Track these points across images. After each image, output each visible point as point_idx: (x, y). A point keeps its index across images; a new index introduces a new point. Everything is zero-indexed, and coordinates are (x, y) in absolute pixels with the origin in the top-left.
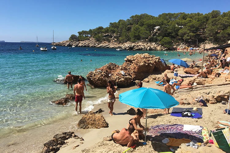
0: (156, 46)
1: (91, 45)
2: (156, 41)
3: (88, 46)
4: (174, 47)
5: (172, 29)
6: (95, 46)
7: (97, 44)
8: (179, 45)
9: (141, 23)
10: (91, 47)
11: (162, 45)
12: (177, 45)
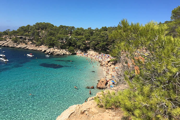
0: (66, 52)
1: (10, 46)
2: (65, 48)
3: (8, 46)
4: (75, 52)
5: (73, 42)
6: (14, 47)
7: (15, 45)
8: (77, 51)
9: (51, 33)
10: (11, 47)
11: (69, 51)
12: (76, 51)
